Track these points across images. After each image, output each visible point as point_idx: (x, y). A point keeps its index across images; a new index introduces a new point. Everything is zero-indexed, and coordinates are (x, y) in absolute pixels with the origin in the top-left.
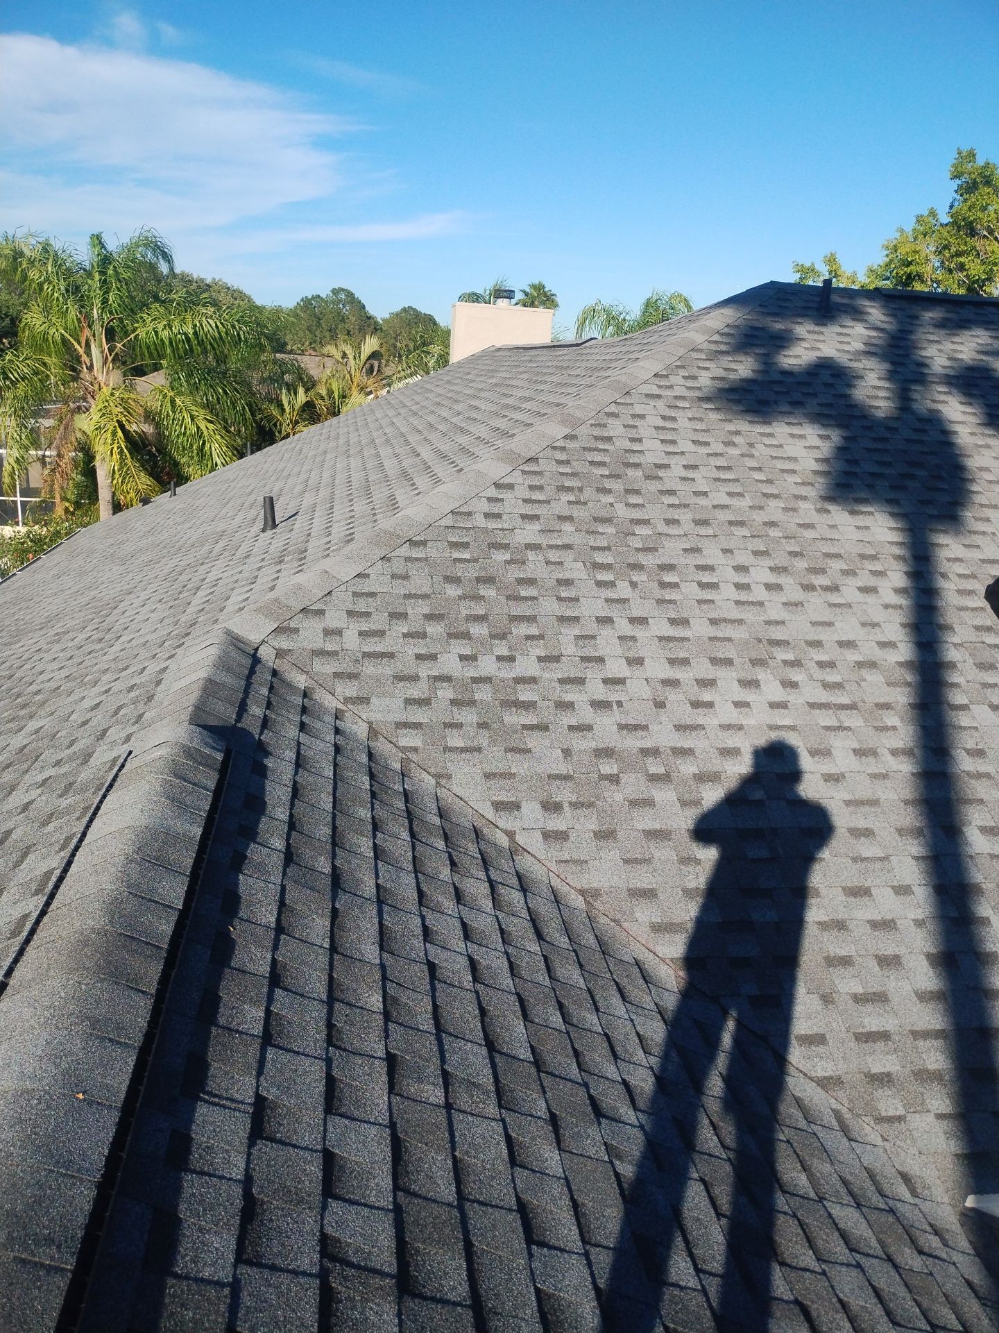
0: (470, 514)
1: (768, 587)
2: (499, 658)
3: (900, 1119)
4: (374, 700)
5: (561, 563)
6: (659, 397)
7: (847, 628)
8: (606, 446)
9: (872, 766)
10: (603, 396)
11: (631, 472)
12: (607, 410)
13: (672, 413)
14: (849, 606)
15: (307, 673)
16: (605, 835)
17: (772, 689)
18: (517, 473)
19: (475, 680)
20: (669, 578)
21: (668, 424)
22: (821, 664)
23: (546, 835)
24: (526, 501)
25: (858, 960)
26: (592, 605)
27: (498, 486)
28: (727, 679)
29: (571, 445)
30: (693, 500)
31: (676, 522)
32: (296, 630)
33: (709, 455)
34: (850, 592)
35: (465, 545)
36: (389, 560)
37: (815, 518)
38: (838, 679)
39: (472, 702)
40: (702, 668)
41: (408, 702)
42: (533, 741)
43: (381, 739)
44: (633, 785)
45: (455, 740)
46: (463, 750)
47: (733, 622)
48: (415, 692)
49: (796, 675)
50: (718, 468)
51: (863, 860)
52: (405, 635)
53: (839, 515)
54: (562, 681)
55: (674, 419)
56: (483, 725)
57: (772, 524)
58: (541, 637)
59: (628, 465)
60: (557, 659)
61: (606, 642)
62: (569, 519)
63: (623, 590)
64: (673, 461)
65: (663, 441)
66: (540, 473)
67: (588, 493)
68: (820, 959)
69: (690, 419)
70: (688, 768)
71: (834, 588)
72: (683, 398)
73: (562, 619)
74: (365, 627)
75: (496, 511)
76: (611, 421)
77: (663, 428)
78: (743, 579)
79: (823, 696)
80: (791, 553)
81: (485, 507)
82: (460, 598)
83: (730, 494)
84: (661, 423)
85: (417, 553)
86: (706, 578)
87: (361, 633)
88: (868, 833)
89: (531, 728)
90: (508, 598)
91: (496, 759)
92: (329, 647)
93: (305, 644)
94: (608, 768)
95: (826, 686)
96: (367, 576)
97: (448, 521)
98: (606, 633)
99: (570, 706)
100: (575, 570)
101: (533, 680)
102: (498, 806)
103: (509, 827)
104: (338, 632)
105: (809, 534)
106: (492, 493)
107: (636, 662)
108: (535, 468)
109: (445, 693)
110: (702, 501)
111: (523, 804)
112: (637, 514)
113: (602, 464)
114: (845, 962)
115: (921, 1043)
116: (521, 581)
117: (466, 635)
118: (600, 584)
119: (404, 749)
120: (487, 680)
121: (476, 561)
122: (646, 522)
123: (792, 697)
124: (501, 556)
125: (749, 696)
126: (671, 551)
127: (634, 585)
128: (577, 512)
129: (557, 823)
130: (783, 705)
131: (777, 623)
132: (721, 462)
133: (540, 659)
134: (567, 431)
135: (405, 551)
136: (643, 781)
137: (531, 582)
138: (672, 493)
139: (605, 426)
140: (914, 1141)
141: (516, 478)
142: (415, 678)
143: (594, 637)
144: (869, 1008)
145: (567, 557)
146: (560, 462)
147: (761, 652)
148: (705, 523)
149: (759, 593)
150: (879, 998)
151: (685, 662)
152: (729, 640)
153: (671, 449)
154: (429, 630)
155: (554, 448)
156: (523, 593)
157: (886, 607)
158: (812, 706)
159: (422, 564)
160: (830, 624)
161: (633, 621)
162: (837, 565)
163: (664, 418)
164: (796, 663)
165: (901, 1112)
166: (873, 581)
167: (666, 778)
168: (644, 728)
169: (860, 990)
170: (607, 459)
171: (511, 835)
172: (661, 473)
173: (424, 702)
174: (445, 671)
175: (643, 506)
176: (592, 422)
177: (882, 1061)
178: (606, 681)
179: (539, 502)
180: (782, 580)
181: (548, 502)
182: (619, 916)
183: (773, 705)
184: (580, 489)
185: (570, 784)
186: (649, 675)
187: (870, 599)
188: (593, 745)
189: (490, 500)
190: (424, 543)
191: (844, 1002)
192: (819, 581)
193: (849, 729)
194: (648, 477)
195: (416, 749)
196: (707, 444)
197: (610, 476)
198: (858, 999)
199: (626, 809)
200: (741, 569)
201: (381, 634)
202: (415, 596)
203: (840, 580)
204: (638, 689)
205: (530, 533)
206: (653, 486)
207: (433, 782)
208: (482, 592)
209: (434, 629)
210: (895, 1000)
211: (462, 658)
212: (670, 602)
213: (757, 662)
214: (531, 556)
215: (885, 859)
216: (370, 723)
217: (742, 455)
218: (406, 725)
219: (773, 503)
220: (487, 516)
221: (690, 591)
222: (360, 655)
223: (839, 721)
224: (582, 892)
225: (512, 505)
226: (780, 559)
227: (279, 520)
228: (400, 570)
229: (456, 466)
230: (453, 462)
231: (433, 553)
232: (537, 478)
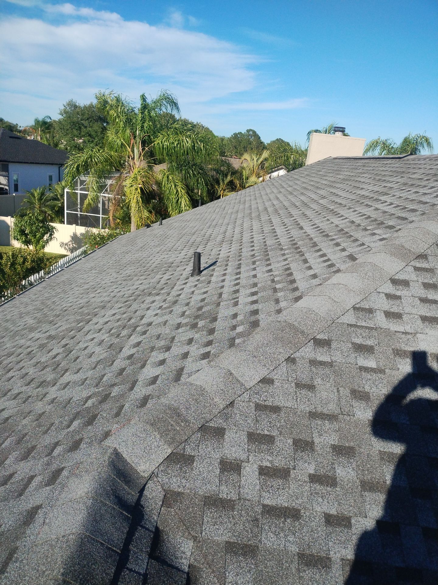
0: (370, 311)
15: (194, 538)
18: (410, 269)
27: (394, 282)
32: (191, 461)
35: (370, 350)
36: (294, 362)
66: (432, 271)
74: (267, 460)
75: (395, 309)
81: (383, 304)
85: (322, 356)
87: (262, 471)
92: (224, 492)
93: (198, 484)
96: (271, 382)
97: (350, 318)
104: (237, 468)
106: (389, 288)
108: (425, 265)
135: (309, 351)
141: (409, 275)
154: (339, 473)
159: (327, 371)
179: (436, 302)
189: (389, 296)
190: (328, 343)
202: (322, 416)
220: (388, 314)
222: (259, 509)
225: (410, 303)
227: (202, 266)
228: (305, 378)
229: (344, 250)
230: (338, 245)
231: (338, 357)
232: (428, 275)
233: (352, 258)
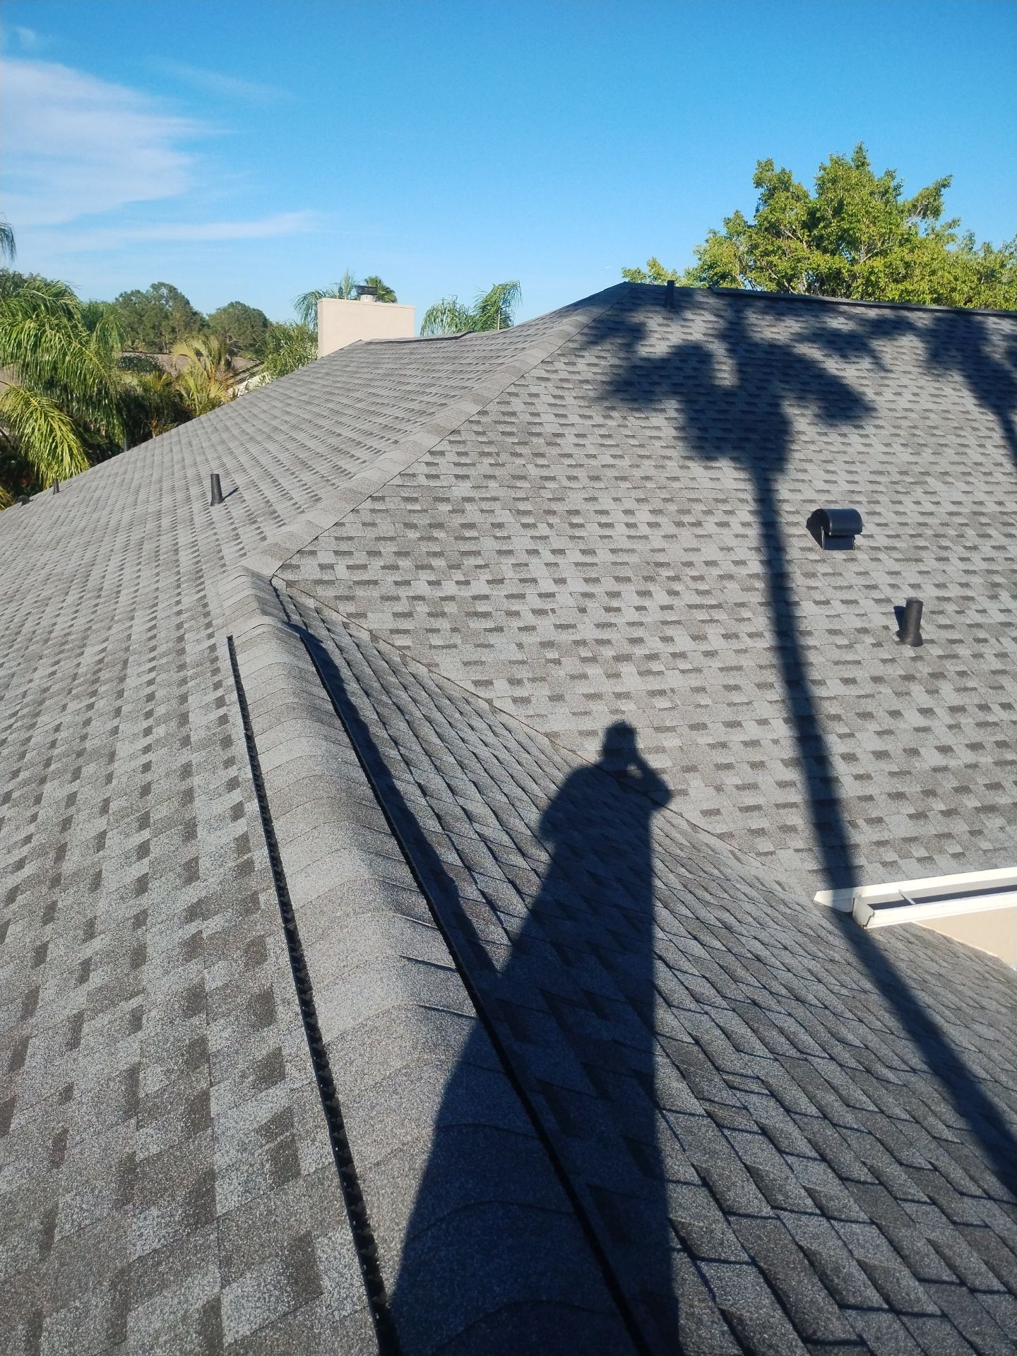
0: (414, 475)
1: (650, 525)
2: (458, 583)
3: (772, 853)
4: (369, 614)
5: (493, 511)
6: (548, 379)
7: (710, 551)
8: (512, 419)
9: (735, 645)
10: (503, 380)
11: (535, 440)
12: (508, 390)
13: (560, 392)
14: (710, 536)
15: (314, 597)
16: (557, 698)
17: (661, 597)
18: (445, 442)
19: (443, 599)
20: (576, 520)
21: (558, 402)
22: (694, 578)
23: (515, 700)
24: (456, 464)
25: (737, 765)
26: (521, 542)
27: (432, 453)
28: (628, 591)
29: (484, 419)
30: (586, 461)
31: (576, 478)
32: (298, 567)
33: (593, 426)
34: (710, 526)
35: (415, 500)
36: (358, 511)
37: (679, 473)
38: (707, 588)
39: (443, 614)
40: (609, 584)
41: (396, 615)
42: (493, 639)
43: (381, 642)
44: (570, 665)
45: (436, 640)
46: (443, 647)
47: (628, 551)
48: (399, 608)
49: (677, 587)
50: (602, 436)
51: (735, 705)
52: (383, 568)
53: (696, 468)
54: (507, 597)
55: (562, 397)
56: (454, 630)
57: (647, 478)
58: (486, 566)
59: (532, 434)
60: (501, 581)
61: (537, 568)
62: (493, 477)
63: (543, 530)
64: (566, 431)
65: (556, 415)
66: (464, 442)
67: (504, 457)
68: (712, 766)
69: (575, 398)
70: (608, 652)
71: (698, 524)
72: (567, 380)
73: (500, 552)
74: (351, 563)
75: (434, 472)
76: (513, 399)
77: (555, 405)
78: (631, 520)
79: (698, 600)
80: (664, 500)
81: (426, 470)
82: (419, 539)
83: (614, 457)
84: (553, 401)
85: (379, 506)
86: (604, 520)
87: (348, 567)
88: (737, 688)
89: (491, 630)
90: (456, 538)
91: (470, 653)
92: (326, 578)
93: (307, 576)
94: (552, 654)
95: (699, 592)
96: (343, 524)
97: (398, 481)
98: (534, 561)
99: (517, 614)
100: (504, 516)
101: (486, 597)
102: (477, 683)
103: (487, 696)
104: (331, 567)
105: (676, 485)
106: (428, 458)
107: (562, 581)
108: (459, 439)
109: (422, 608)
110: (593, 462)
111: (494, 681)
112: (545, 473)
113: (511, 434)
114: (729, 766)
115: (781, 811)
116: (464, 526)
117: (430, 567)
118: (525, 526)
119: (400, 648)
120: (452, 598)
121: (426, 511)
122: (553, 479)
123: (675, 601)
124: (444, 508)
125: (646, 602)
126: (575, 500)
127: (551, 526)
128: (498, 472)
129: (520, 692)
130: (670, 607)
131: (659, 550)
132: (603, 431)
133: (488, 582)
134: (479, 408)
135: (369, 504)
136: (577, 662)
137: (472, 526)
138: (570, 456)
139: (508, 403)
140: (782, 864)
141: (445, 447)
142: (397, 598)
143: (527, 565)
144: (747, 792)
145: (496, 506)
146: (478, 433)
147: (650, 571)
148: (597, 478)
149: (644, 530)
150: (753, 787)
151: (596, 580)
152: (627, 564)
153: (563, 421)
154: (400, 563)
155: (471, 422)
156: (467, 535)
157: (737, 536)
158: (690, 607)
159: (384, 515)
160: (698, 550)
161: (554, 552)
162: (699, 507)
163: (554, 397)
164: (676, 578)
165: (772, 849)
166: (725, 518)
167: (593, 660)
168: (573, 626)
169: (740, 783)
170: (515, 430)
171: (489, 702)
172: (559, 441)
173: (408, 615)
174: (419, 592)
175: (548, 466)
176: (497, 400)
177: (756, 822)
178: (540, 595)
179: (466, 465)
180: (659, 519)
181: (473, 465)
182: (574, 748)
183: (663, 608)
184: (498, 454)
185: (526, 667)
186: (571, 589)
187: (725, 531)
188: (539, 639)
189: (428, 464)
190: (382, 498)
191: (730, 789)
192: (687, 519)
193: (717, 621)
194: (549, 444)
195: (409, 647)
196: (590, 417)
197: (518, 444)
198: (738, 787)
199: (568, 681)
200: (628, 512)
201: (364, 567)
202: (384, 539)
203: (702, 518)
204: (565, 599)
205: (463, 489)
206: (554, 451)
207: (425, 670)
208: (435, 535)
209: (404, 563)
210: (763, 787)
211: (430, 583)
212: (579, 538)
213: (648, 579)
214: (468, 506)
215: (749, 703)
216: (370, 631)
217: (619, 426)
218: (398, 631)
219: (646, 462)
220: (428, 476)
221: (593, 529)
222: (351, 583)
223: (710, 616)
224: (546, 735)
225: (445, 466)
226: (658, 504)
228: (368, 519)
229: (389, 439)
230: (382, 437)
231: (391, 506)
232: (461, 446)
233: (396, 442)
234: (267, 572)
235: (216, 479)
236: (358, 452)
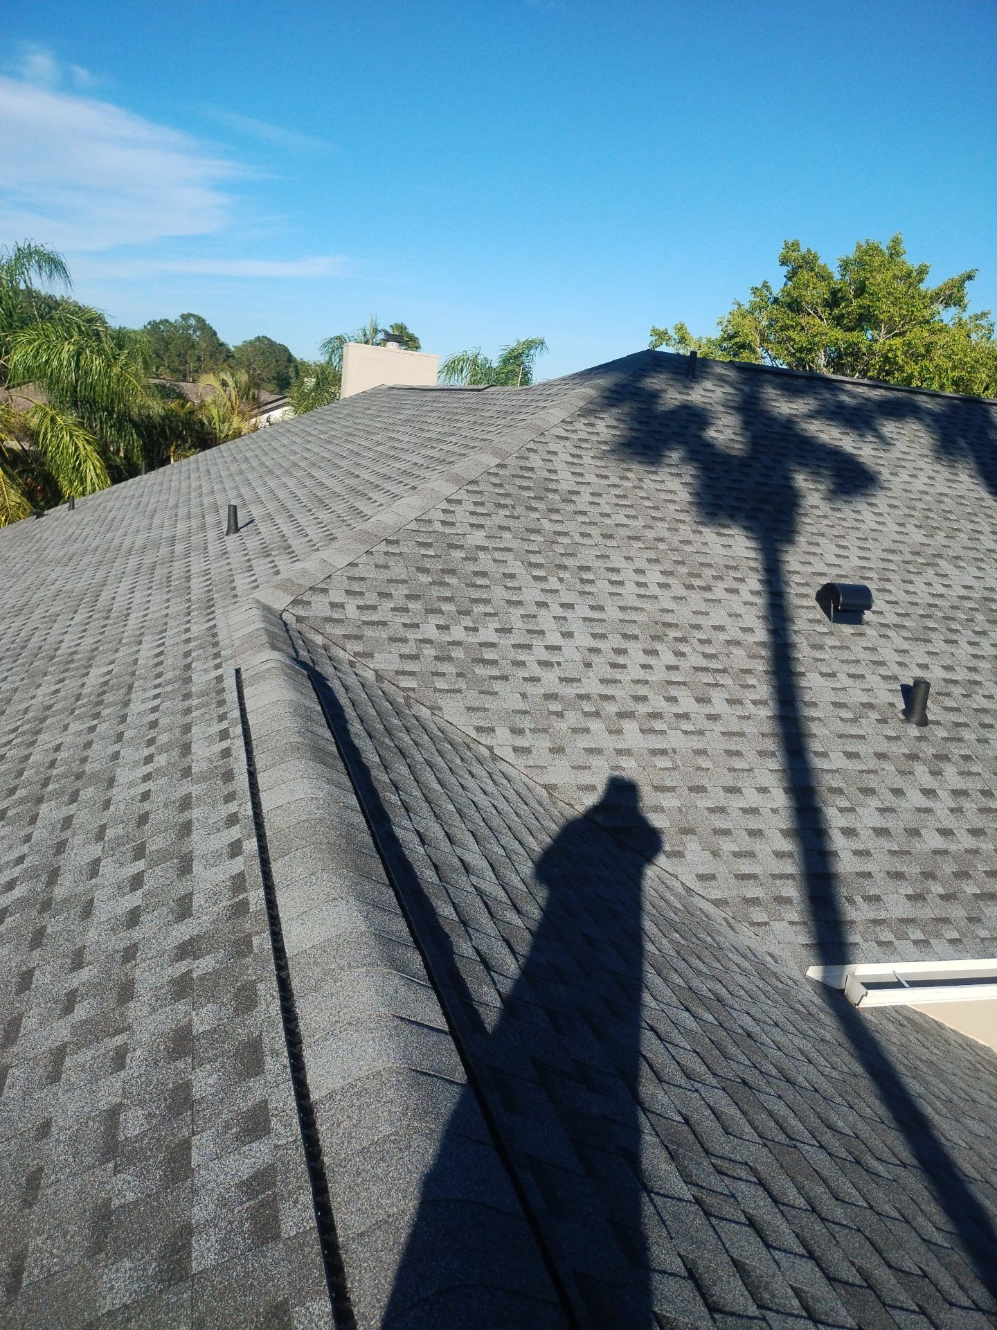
0: (430, 521)
1: (660, 585)
2: (466, 628)
3: (766, 924)
4: (376, 655)
5: (505, 562)
6: (567, 438)
7: (718, 616)
8: (530, 475)
9: (739, 711)
10: (522, 436)
11: (550, 496)
12: (528, 446)
13: (578, 452)
14: (719, 601)
15: (322, 634)
16: (557, 751)
17: (668, 657)
18: (463, 491)
19: (450, 643)
20: (586, 576)
21: (576, 460)
22: (701, 641)
23: (516, 749)
24: (472, 513)
25: (734, 831)
26: (531, 594)
27: (449, 501)
28: (635, 648)
29: (501, 472)
30: (599, 519)
31: (589, 535)
32: (309, 603)
33: (609, 486)
34: (719, 592)
35: (430, 545)
36: (371, 553)
37: (691, 537)
38: (714, 652)
39: (450, 659)
40: (616, 641)
41: (402, 656)
42: (497, 686)
43: (386, 682)
44: (573, 718)
45: (441, 684)
46: (448, 691)
47: (637, 609)
48: (406, 650)
49: (684, 648)
50: (617, 496)
51: (735, 770)
52: (393, 609)
53: (709, 533)
54: (514, 646)
55: (580, 457)
56: (460, 675)
57: (660, 540)
58: (495, 615)
59: (548, 490)
60: (509, 631)
61: (545, 620)
62: (508, 529)
63: (553, 583)
64: (582, 489)
65: (573, 473)
66: (481, 492)
67: (519, 510)
68: (709, 830)
69: (592, 457)
70: (611, 708)
71: (708, 588)
72: (586, 441)
73: (509, 602)
74: (361, 603)
75: (449, 520)
76: (531, 455)
77: (573, 464)
78: (641, 579)
79: (703, 663)
80: (675, 562)
81: (442, 517)
82: (430, 584)
83: (627, 516)
84: (570, 459)
85: (393, 549)
86: (614, 577)
87: (358, 607)
88: (738, 754)
89: (496, 678)
90: (468, 585)
91: (473, 698)
92: (336, 616)
93: (317, 613)
94: (555, 707)
95: (705, 656)
96: (357, 565)
97: (414, 526)
98: (542, 612)
99: (522, 664)
100: (515, 567)
101: (493, 645)
102: (479, 729)
103: (488, 743)
104: (342, 606)
105: (688, 548)
106: (445, 506)
107: (568, 635)
108: (477, 489)
109: (429, 652)
110: (607, 521)
111: (496, 729)
112: (559, 528)
113: (528, 488)
114: (727, 832)
115: (777, 881)
116: (476, 573)
117: (441, 612)
118: (536, 578)
119: (404, 690)
120: (459, 643)
121: (439, 557)
122: (566, 534)
123: (682, 663)
124: (458, 554)
125: (652, 661)
126: (587, 556)
127: (561, 580)
128: (511, 523)
129: (521, 742)
130: (676, 668)
131: (668, 611)
132: (619, 492)
133: (497, 630)
134: (498, 461)
135: (383, 547)
136: (580, 715)
137: (484, 574)
138: (584, 513)
139: (527, 458)
140: (775, 937)
141: (462, 495)
142: (405, 640)
143: (535, 617)
144: (743, 860)
145: (508, 557)
146: (495, 485)
147: (658, 630)
148: (611, 537)
149: (654, 590)
150: (750, 854)
151: (603, 636)
152: (635, 622)
153: (579, 480)
154: (410, 606)
155: (490, 474)
156: (478, 582)
157: (746, 603)
158: (696, 669)
159: (398, 558)
160: (707, 614)
161: (563, 605)
162: (708, 572)
163: (573, 456)
164: (683, 640)
165: (766, 920)
166: (735, 585)
167: (597, 714)
168: (579, 681)
169: (737, 849)
170: (531, 485)
171: (490, 749)
172: (574, 498)
173: (415, 657)
174: (427, 636)
175: (563, 522)
176: (517, 455)
177: (752, 891)
178: (547, 648)
179: (482, 514)
180: (670, 580)
181: (489, 515)
182: (572, 802)
183: (669, 668)
184: (513, 507)
185: (528, 717)
186: (578, 644)
187: (734, 597)
188: (542, 691)
189: (444, 511)
190: (397, 542)
191: (726, 855)
192: (697, 582)
193: (722, 685)
194: (564, 501)
195: (413, 689)
196: (607, 477)
197: (534, 498)
198: (735, 854)
199: (570, 734)
200: (639, 571)
201: (374, 608)
202: (396, 581)
203: (712, 582)
204: (571, 653)
205: (477, 538)
206: (569, 508)
207: (429, 712)
208: (447, 580)
209: (414, 606)
210: (760, 856)
211: (439, 627)
212: (589, 593)
213: (655, 638)
214: (481, 555)
215: (751, 770)
216: (376, 671)
217: (635, 487)
218: (403, 673)
219: (660, 524)
220: (444, 523)
221: (602, 586)
222: (360, 623)
223: (716, 680)
224: (545, 786)
225: (462, 515)
226: (668, 566)
227: (240, 526)
228: (381, 561)
229: (407, 485)
230: (401, 482)
231: (405, 550)
232: (478, 496)
233: (414, 488)
234: (278, 606)
235: (233, 511)
236: (375, 495)
